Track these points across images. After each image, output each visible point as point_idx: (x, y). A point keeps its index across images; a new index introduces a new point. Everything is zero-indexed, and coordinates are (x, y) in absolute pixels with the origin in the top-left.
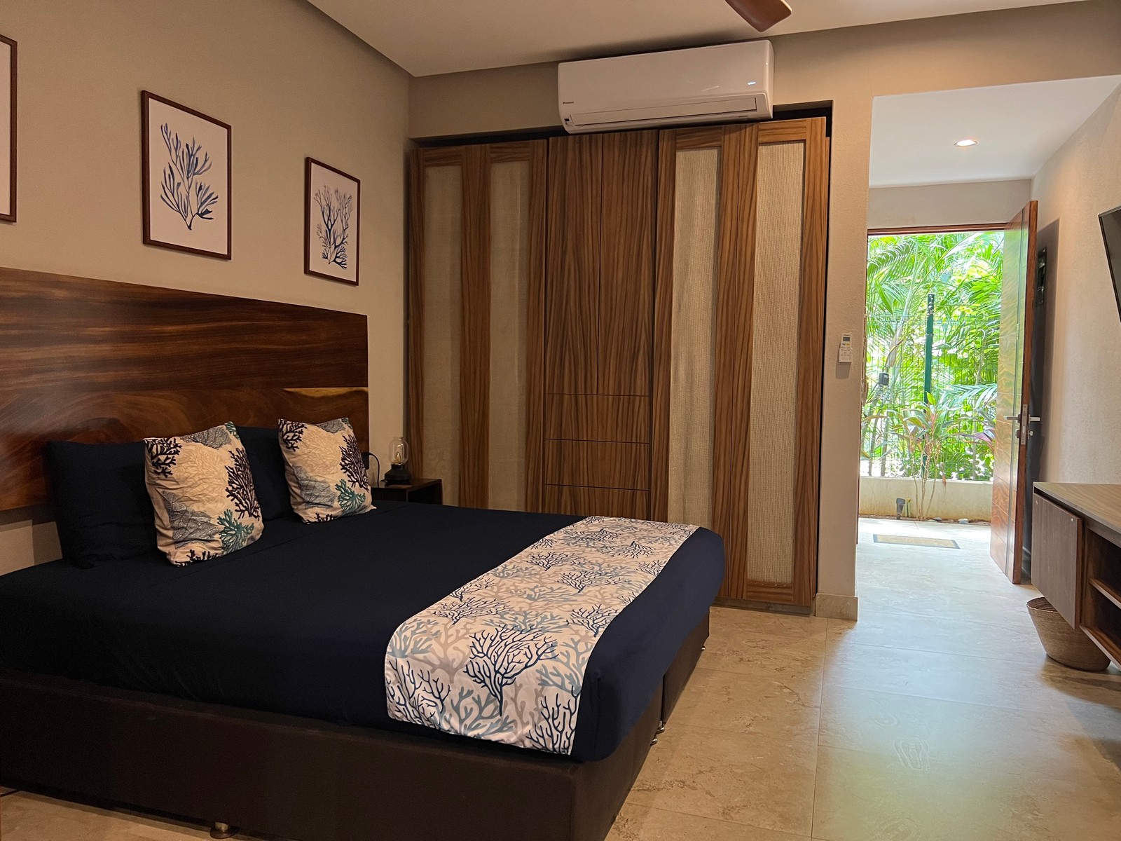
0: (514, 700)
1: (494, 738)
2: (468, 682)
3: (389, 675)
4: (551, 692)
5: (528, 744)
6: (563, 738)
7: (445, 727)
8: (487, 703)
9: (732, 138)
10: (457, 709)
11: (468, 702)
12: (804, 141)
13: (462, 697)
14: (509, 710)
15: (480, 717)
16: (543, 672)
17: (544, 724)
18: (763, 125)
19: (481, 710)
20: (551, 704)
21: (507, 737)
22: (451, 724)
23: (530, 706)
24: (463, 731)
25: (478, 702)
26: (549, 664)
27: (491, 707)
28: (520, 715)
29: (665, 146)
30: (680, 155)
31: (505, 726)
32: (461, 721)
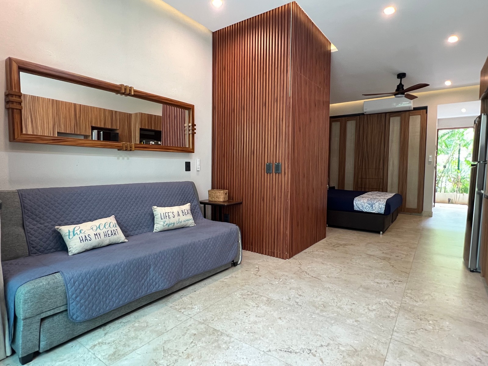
0: (375, 207)
1: (371, 212)
2: (367, 205)
3: (354, 204)
4: (380, 206)
5: (377, 212)
6: (382, 211)
7: (364, 211)
8: (370, 207)
9: (403, 114)
10: (365, 208)
11: (367, 207)
12: (421, 115)
13: (366, 207)
14: (374, 208)
15: (369, 209)
16: (379, 203)
17: (380, 209)
18: (411, 112)
19: (369, 208)
20: (381, 207)
21: (374, 212)
22: (365, 210)
23: (377, 207)
24: (366, 211)
25: (369, 207)
26: (380, 202)
27: (371, 208)
28: (376, 209)
29: (387, 117)
30: (391, 119)
31: (373, 210)
32: (366, 210)
